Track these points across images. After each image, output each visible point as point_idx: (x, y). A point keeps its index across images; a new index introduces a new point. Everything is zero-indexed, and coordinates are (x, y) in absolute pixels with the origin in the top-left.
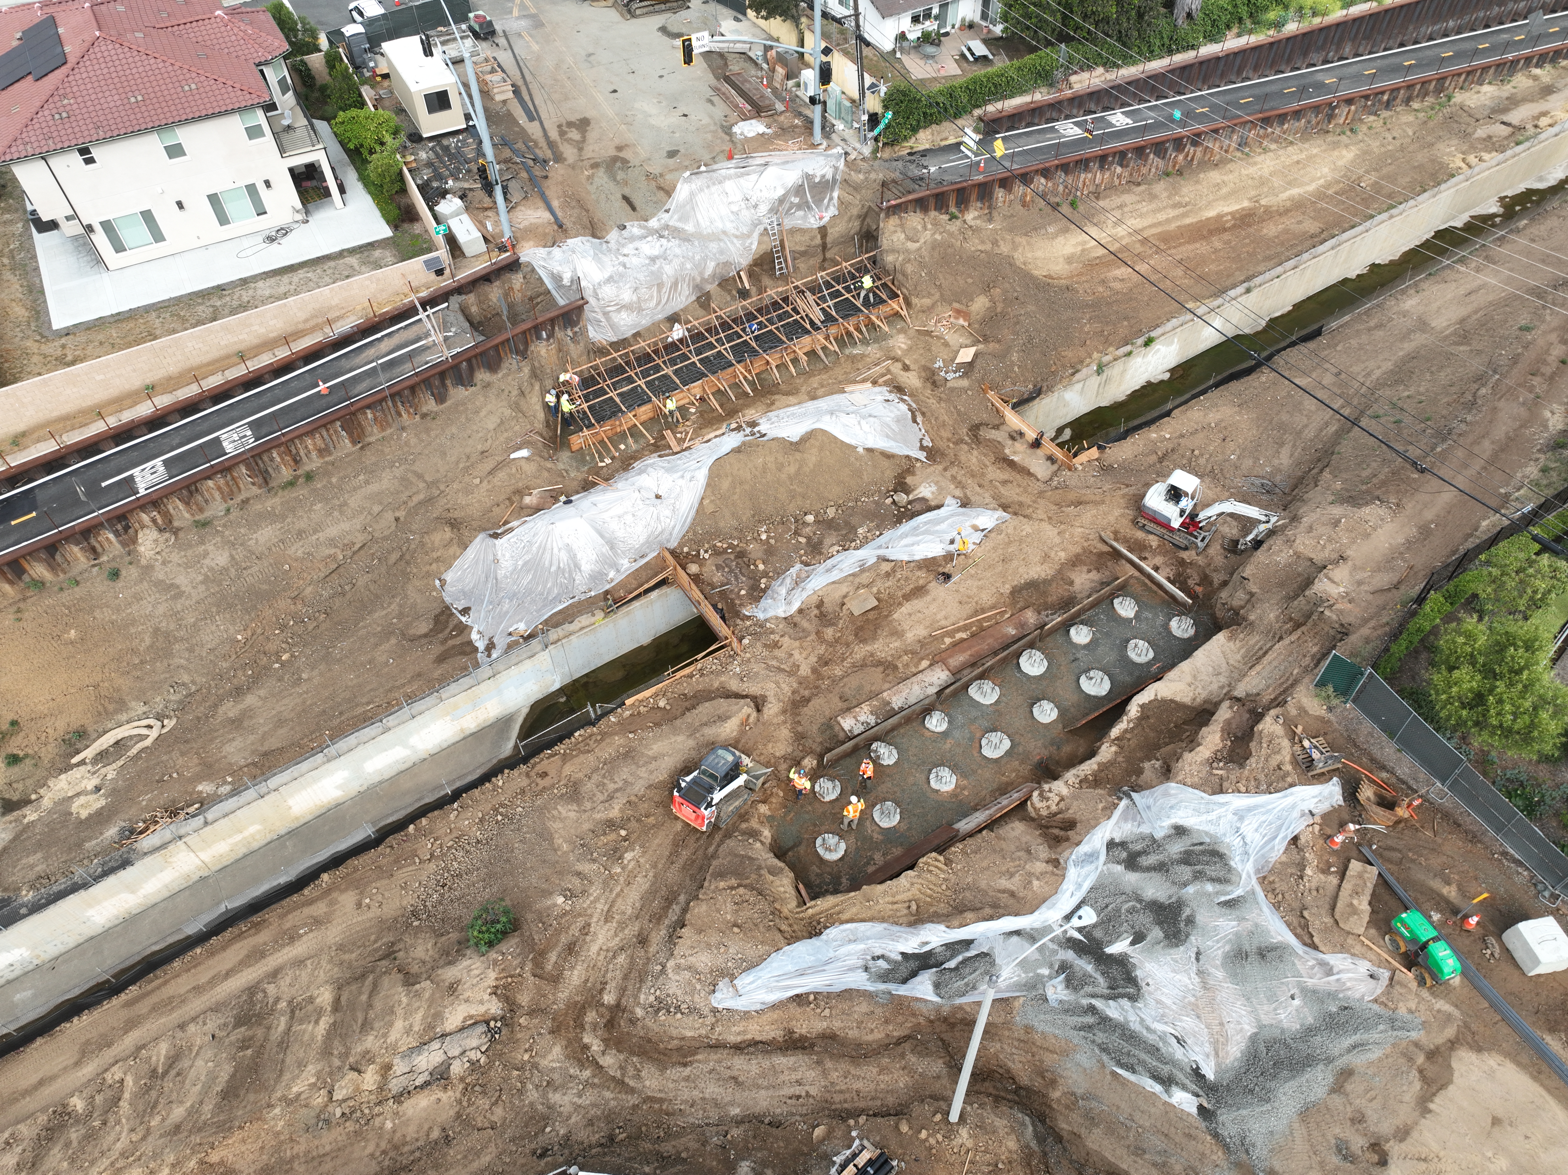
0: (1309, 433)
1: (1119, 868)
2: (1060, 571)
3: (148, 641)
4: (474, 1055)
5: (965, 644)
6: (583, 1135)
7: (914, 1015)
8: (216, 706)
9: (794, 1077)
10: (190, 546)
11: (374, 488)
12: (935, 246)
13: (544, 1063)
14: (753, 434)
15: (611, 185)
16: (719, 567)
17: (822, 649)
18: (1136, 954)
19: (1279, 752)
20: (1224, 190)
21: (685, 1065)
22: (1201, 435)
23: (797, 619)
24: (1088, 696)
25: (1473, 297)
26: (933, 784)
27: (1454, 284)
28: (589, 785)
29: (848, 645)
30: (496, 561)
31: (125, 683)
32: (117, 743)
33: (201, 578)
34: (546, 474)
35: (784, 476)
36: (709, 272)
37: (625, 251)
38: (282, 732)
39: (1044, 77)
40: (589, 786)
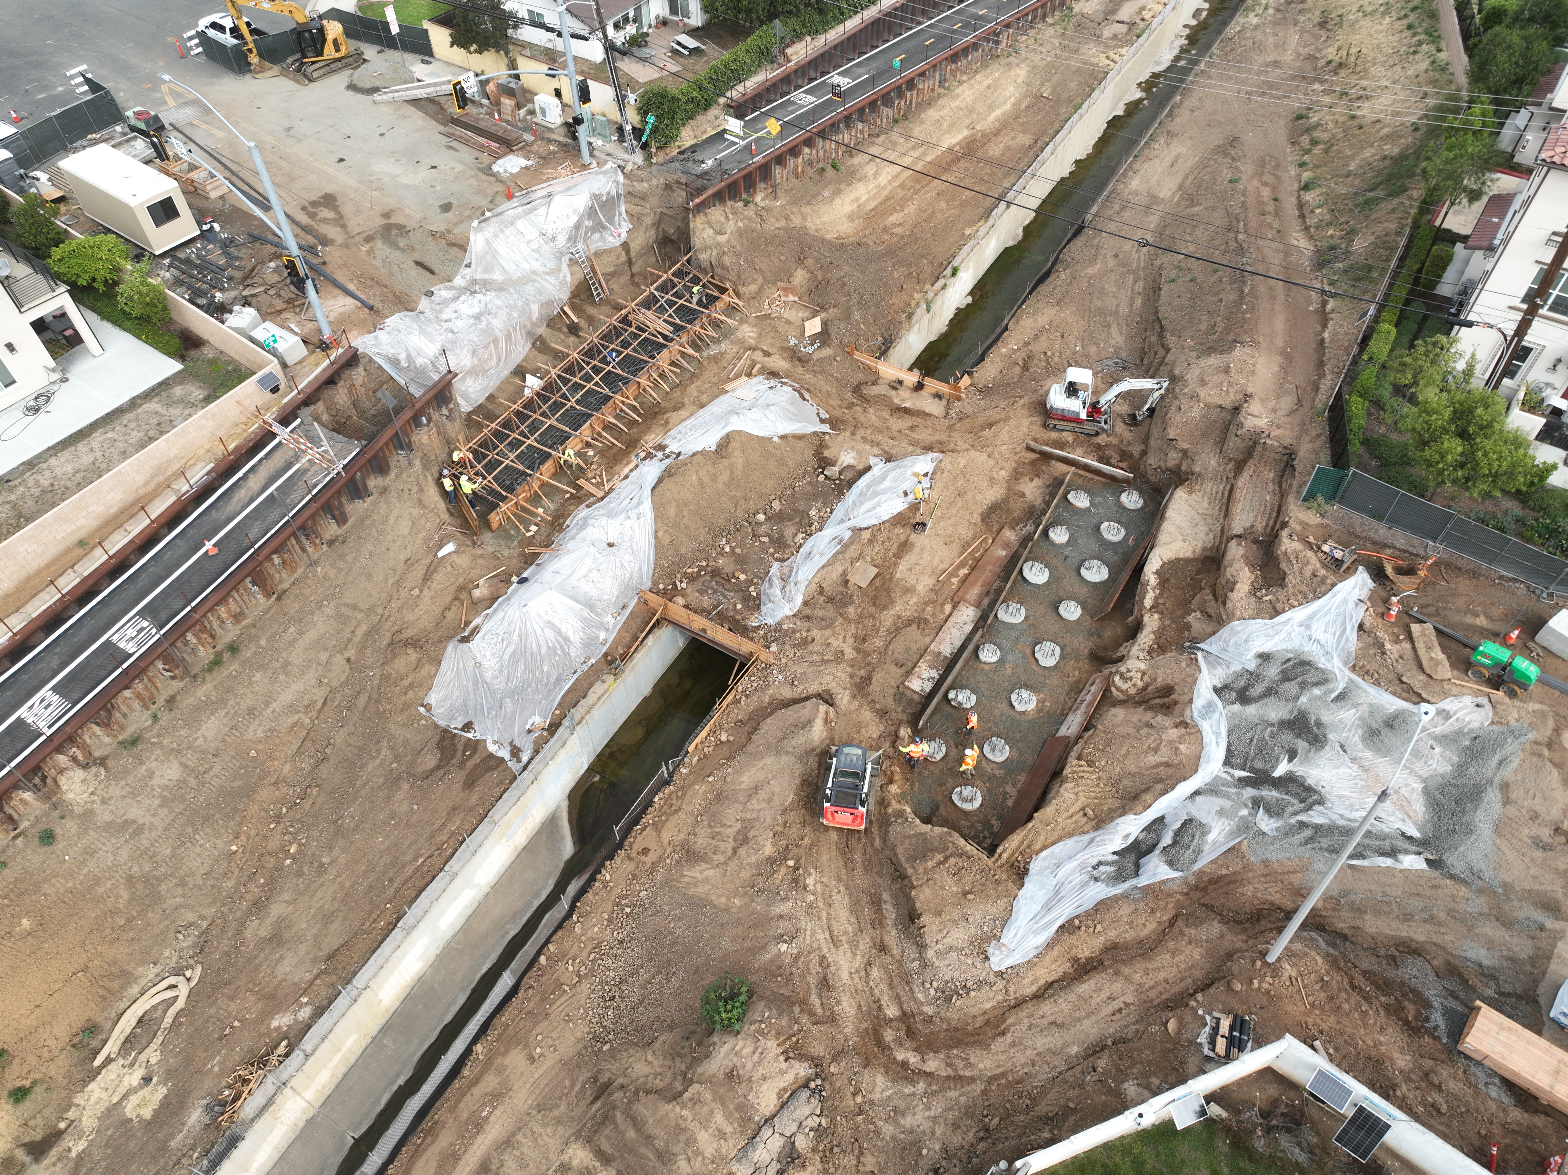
0: (1124, 310)
1: (1237, 707)
2: (1009, 488)
3: (125, 894)
4: (813, 1122)
5: (971, 578)
6: (956, 1140)
7: (1170, 895)
8: (239, 932)
9: (1104, 995)
10: (128, 772)
11: (311, 636)
12: (741, 233)
13: (876, 1096)
14: (668, 457)
15: (396, 255)
16: (701, 592)
17: (852, 629)
18: (1298, 768)
19: (1308, 563)
20: (945, 124)
21: (1003, 1033)
22: (1043, 338)
23: (807, 611)
24: (1095, 584)
25: (1177, 167)
26: (1019, 708)
27: (1157, 160)
28: (700, 841)
29: (872, 616)
30: (478, 665)
31: (120, 951)
32: (140, 1021)
33: (157, 802)
34: (481, 562)
35: (721, 486)
36: (535, 315)
37: (445, 316)
38: (335, 926)
39: (765, 56)
40: (702, 842)
